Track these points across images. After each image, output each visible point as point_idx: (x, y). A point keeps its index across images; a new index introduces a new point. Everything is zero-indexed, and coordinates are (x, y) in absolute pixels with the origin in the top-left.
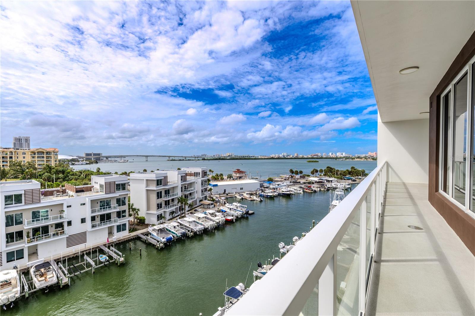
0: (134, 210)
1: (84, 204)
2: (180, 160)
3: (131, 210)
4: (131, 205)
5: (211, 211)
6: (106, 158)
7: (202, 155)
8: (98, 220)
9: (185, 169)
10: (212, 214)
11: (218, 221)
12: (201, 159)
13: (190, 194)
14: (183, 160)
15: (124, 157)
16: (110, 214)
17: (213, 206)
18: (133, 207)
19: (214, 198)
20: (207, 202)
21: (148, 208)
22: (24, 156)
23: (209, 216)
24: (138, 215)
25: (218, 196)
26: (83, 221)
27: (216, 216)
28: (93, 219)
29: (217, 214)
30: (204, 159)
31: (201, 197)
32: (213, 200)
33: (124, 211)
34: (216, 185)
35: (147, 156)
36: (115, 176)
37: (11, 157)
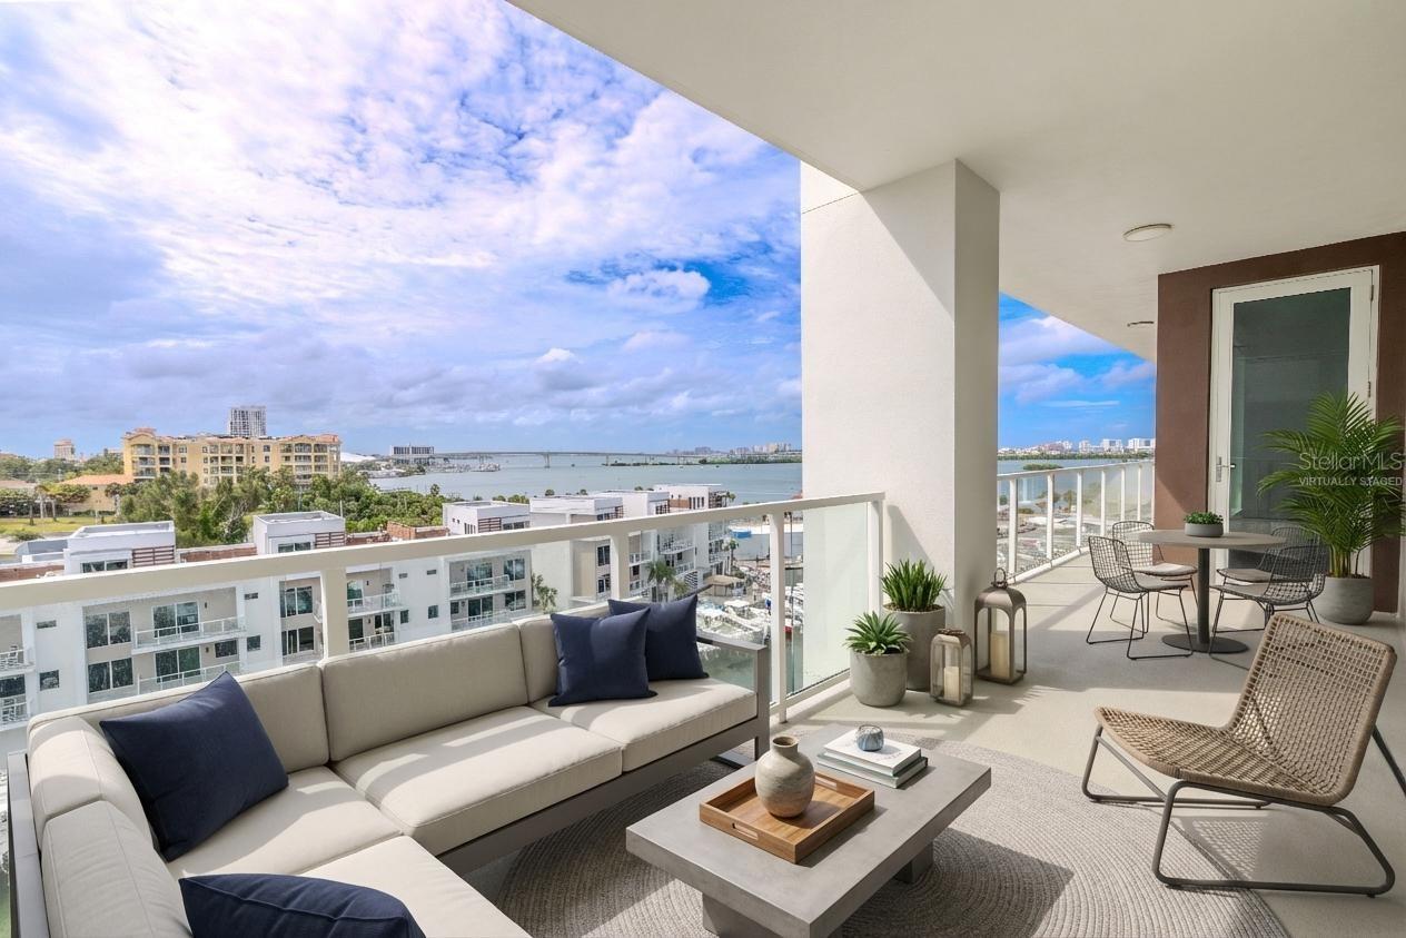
0: (543, 591)
1: (434, 572)
2: (638, 464)
3: (535, 590)
4: (536, 579)
5: (739, 603)
6: (445, 459)
7: (698, 450)
8: (464, 610)
9: (665, 489)
10: (742, 613)
11: (757, 630)
12: (696, 461)
13: (680, 556)
14: (646, 464)
15: (488, 455)
16: (491, 597)
17: (740, 590)
18: (542, 585)
19: (744, 569)
20: (723, 579)
21: (577, 591)
22: (267, 453)
23: (733, 616)
24: (554, 604)
25: (754, 564)
26: (433, 612)
27: (751, 616)
28: (455, 608)
29: (755, 611)
30: (704, 462)
31: (708, 565)
32: (741, 576)
33: (521, 595)
34: (747, 535)
35: (547, 455)
36: (497, 504)
37: (239, 459)
